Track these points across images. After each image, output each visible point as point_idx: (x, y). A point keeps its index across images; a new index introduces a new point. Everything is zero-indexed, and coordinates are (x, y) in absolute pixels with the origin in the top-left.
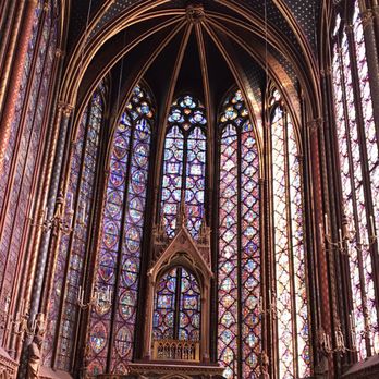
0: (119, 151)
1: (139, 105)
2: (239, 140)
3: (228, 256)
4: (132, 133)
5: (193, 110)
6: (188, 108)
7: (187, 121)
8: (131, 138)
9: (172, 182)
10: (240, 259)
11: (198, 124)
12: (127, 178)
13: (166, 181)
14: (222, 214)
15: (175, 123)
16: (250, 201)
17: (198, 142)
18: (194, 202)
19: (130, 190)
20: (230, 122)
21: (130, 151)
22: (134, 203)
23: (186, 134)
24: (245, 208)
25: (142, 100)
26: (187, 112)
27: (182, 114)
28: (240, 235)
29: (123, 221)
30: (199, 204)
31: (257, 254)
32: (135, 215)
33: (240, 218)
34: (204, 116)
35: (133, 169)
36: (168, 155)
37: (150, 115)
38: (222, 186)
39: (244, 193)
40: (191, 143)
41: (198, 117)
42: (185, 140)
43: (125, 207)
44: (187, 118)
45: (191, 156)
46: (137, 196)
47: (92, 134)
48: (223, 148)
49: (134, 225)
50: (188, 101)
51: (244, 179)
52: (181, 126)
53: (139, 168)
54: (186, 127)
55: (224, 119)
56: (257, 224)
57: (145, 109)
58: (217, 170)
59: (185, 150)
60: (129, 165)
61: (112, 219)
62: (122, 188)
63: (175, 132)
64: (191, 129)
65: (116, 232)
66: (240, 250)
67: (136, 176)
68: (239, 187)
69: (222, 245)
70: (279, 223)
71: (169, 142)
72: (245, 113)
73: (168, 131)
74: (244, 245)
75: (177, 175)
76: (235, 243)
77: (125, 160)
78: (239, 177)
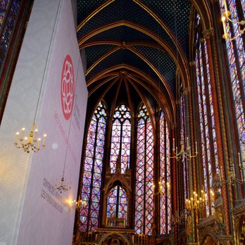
0: (91, 133)
1: (100, 111)
2: (146, 126)
3: (140, 180)
4: (97, 124)
5: (125, 112)
6: (123, 111)
7: (122, 117)
8: (97, 126)
9: (115, 146)
10: (145, 182)
11: (127, 118)
12: (95, 145)
13: (112, 146)
14: (138, 161)
15: (117, 118)
16: (150, 155)
17: (127, 126)
18: (125, 155)
19: (96, 150)
20: (141, 117)
21: (96, 133)
22: (98, 157)
23: (122, 123)
24: (148, 158)
25: (102, 108)
26: (123, 113)
27: (120, 114)
28: (145, 170)
29: (93, 165)
30: (127, 156)
31: (153, 179)
32: (99, 162)
33: (146, 162)
34: (130, 115)
35: (98, 141)
36: (113, 133)
37: (105, 115)
38: (138, 147)
39: (148, 151)
40: (124, 128)
41: (127, 115)
42: (122, 126)
43: (94, 158)
44: (122, 115)
45: (124, 133)
46: (99, 153)
48: (138, 129)
49: (98, 166)
50: (123, 108)
51: (147, 145)
52: (119, 119)
53: (101, 140)
54: (122, 120)
55: (139, 116)
56: (152, 166)
57: (103, 112)
58: (136, 140)
59: (122, 131)
60: (96, 139)
61: (88, 164)
62: (93, 150)
63: (117, 122)
64: (124, 121)
65: (90, 170)
66: (145, 177)
67: (99, 143)
68: (145, 149)
69: (137, 175)
70: (162, 166)
71: (114, 128)
73: (113, 122)
74: (147, 175)
75: (118, 142)
76: (143, 174)
77: (94, 137)
78: (145, 144)
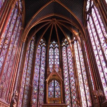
0: (38, 53)
1: (43, 43)
2: (66, 49)
3: (66, 76)
4: (41, 49)
6: (54, 43)
8: (41, 51)
9: (51, 60)
10: (69, 77)
11: (57, 47)
12: (40, 60)
13: (50, 60)
14: (64, 67)
15: (51, 47)
16: (71, 63)
17: (57, 50)
18: (57, 64)
19: (41, 62)
20: (64, 46)
21: (41, 53)
22: (42, 65)
23: (54, 49)
24: (69, 65)
25: (43, 42)
26: (54, 44)
27: (53, 45)
28: (69, 71)
29: (40, 70)
31: (73, 75)
32: (43, 68)
33: (68, 67)
34: (58, 45)
35: (42, 57)
36: (50, 54)
37: (45, 45)
38: (63, 60)
39: (69, 61)
40: (55, 51)
41: (57, 45)
42: (54, 51)
43: (40, 66)
44: (54, 46)
45: (55, 54)
46: (43, 64)
47: (32, 49)
48: (63, 52)
49: (43, 70)
50: (54, 42)
51: (68, 58)
53: (43, 57)
54: (54, 48)
55: (62, 45)
56: (73, 68)
57: (44, 44)
58: (62, 57)
59: (54, 53)
61: (37, 69)
62: (39, 62)
63: (51, 49)
64: (55, 48)
65: (38, 72)
66: (69, 75)
67: (43, 59)
69: (64, 74)
70: (78, 67)
71: (50, 51)
72: (67, 43)
73: (50, 49)
74: (70, 73)
75: (52, 58)
76: (67, 73)
77: (40, 55)
78: (67, 58)
